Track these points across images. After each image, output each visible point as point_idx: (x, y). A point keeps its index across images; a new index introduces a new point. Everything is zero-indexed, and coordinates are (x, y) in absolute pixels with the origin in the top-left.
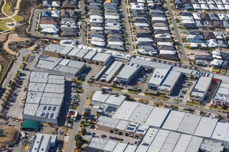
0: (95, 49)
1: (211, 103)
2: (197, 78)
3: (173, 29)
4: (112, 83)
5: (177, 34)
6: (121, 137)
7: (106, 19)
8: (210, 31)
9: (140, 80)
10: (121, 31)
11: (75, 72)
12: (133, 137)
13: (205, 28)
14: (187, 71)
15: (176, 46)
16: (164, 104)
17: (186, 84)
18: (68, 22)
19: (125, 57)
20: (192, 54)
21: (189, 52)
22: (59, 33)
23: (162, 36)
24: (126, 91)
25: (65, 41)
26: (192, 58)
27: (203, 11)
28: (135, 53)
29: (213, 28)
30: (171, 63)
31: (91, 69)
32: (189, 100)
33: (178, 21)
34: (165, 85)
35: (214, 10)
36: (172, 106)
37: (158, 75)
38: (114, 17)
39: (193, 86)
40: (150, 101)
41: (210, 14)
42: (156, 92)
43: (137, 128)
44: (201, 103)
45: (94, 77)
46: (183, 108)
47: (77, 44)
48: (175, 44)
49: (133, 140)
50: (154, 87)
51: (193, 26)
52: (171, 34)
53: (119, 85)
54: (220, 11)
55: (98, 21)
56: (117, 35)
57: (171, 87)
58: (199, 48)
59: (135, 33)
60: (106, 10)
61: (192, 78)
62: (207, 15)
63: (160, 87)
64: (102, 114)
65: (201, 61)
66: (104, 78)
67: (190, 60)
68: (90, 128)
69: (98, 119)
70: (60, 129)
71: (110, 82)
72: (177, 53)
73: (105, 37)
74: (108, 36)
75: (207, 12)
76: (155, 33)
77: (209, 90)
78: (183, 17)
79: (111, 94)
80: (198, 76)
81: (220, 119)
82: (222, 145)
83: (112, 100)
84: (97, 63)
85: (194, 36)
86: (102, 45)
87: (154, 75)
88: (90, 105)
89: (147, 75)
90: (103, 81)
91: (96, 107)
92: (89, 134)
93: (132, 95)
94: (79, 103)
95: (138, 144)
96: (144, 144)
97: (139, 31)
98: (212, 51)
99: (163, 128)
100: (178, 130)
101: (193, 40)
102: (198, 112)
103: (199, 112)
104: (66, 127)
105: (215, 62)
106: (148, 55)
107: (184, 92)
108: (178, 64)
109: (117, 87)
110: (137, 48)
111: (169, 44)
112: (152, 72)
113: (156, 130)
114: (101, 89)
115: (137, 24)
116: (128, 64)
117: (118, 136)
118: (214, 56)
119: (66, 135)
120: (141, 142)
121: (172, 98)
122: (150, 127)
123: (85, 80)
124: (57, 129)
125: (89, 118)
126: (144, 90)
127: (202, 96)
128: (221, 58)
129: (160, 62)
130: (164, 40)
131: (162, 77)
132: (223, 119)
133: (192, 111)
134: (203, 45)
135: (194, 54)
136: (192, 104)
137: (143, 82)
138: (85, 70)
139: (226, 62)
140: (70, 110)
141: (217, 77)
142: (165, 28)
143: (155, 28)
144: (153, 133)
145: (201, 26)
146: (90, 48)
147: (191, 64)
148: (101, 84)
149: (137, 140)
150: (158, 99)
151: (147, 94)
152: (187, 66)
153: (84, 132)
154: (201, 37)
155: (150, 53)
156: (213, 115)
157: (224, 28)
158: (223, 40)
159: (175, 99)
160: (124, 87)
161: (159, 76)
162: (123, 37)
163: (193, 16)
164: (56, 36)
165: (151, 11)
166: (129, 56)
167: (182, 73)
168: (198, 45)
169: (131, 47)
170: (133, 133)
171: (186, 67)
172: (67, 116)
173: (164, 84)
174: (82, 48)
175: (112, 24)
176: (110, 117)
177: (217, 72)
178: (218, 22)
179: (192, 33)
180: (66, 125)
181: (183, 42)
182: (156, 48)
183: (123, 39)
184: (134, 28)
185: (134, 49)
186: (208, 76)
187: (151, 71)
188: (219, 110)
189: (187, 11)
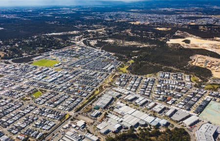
0: (126, 90)
1: (151, 110)
7: (135, 83)
8: (164, 90)
10: (137, 86)
11: (116, 95)
14: (149, 100)
17: (146, 103)
18: (124, 82)
19: (133, 94)
21: (154, 95)
22: (120, 85)
23: (148, 89)
26: (154, 97)
28: (137, 93)
29: (166, 89)
30: (146, 97)
31: (122, 95)
33: (156, 86)
34: (139, 103)
35: (170, 84)
36: (138, 109)
38: (138, 82)
40: (133, 107)
41: (167, 85)
42: (136, 104)
43: (124, 113)
44: (148, 110)
45: (121, 98)
47: (122, 88)
48: (151, 92)
51: (159, 88)
52: (152, 89)
53: (127, 101)
55: (132, 83)
56: (135, 87)
57: (141, 104)
60: (137, 80)
61: (149, 102)
64: (117, 108)
65: (156, 98)
66: (124, 98)
67: (152, 97)
68: (111, 111)
70: (103, 110)
71: (125, 100)
72: (150, 95)
74: (133, 87)
77: (152, 106)
78: (158, 85)
80: (151, 102)
82: (145, 122)
83: (122, 104)
84: (124, 94)
86: (129, 89)
87: (138, 100)
88: (115, 105)
89: (136, 99)
93: (129, 104)
94: (113, 104)
97: (142, 87)
98: (161, 95)
99: (131, 114)
100: (135, 116)
101: (157, 92)
103: (146, 112)
104: (105, 110)
105: (160, 99)
107: (145, 106)
108: (148, 98)
110: (139, 92)
111: (149, 92)
113: (129, 115)
114: (121, 101)
115: (143, 85)
117: (117, 115)
118: (160, 97)
119: (104, 112)
120: (122, 117)
121: (140, 107)
122: (128, 113)
123: (118, 98)
125: (113, 108)
126: (133, 103)
127: (149, 108)
128: (162, 98)
129: (143, 96)
131: (140, 100)
132: (151, 115)
133: (143, 111)
134: (159, 93)
136: (145, 110)
137: (134, 101)
138: (120, 95)
140: (109, 105)
142: (150, 87)
143: (148, 87)
144: (127, 115)
145: (163, 88)
150: (136, 107)
153: (109, 112)
154: (160, 91)
155: (141, 93)
156: (149, 114)
157: (169, 89)
158: (167, 93)
163: (161, 85)
164: (118, 86)
165: (150, 82)
166: (135, 93)
167: (147, 100)
169: (137, 91)
170: (122, 114)
172: (107, 107)
174: (123, 90)
176: (119, 109)
177: (159, 102)
178: (168, 87)
179: (158, 90)
181: (154, 92)
182: (144, 92)
183: (136, 89)
186: (154, 102)
187: (138, 98)
188: (152, 112)
189: (160, 83)
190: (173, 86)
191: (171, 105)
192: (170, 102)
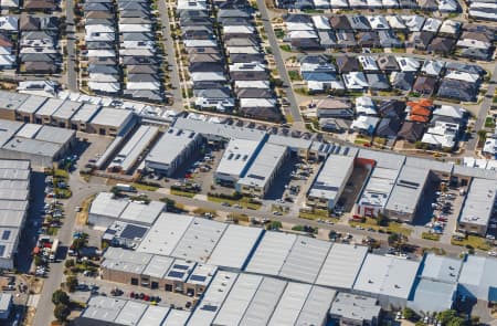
0: (96, 100)
1: (354, 211)
2: (322, 159)
3: (269, 52)
4: (136, 175)
5: (278, 62)
6: (155, 293)
7: (121, 34)
8: (351, 55)
9: (197, 166)
10: (155, 57)
11: (53, 151)
12: (182, 292)
13: (339, 48)
14: (301, 144)
15: (277, 90)
16: (250, 218)
17: (299, 171)
18: (36, 42)
19: (164, 117)
20: (310, 107)
21: (305, 101)
22: (17, 65)
23: (246, 67)
24: (165, 192)
25: (29, 83)
26: (311, 114)
27: (335, 11)
28: (186, 107)
29: (358, 46)
30: (265, 127)
31: (90, 144)
32: (304, 206)
33: (280, 33)
34: (252, 176)
35: (359, 7)
36: (269, 222)
37: (236, 153)
38: (139, 28)
39: (313, 176)
40: (219, 213)
41: (350, 16)
42: (232, 192)
43: (190, 272)
44: (331, 212)
45: (94, 161)
46: (293, 225)
47: (58, 88)
48: (273, 84)
49: (183, 300)
50: (228, 182)
51: (314, 45)
52: (265, 62)
53: (152, 177)
54: (372, 9)
55: (104, 37)
56: (146, 68)
57: (266, 181)
58: (326, 91)
59: (186, 62)
60: (122, 13)
61: (311, 158)
62: (344, 19)
63: (241, 181)
64: (114, 244)
65: (332, 121)
66: (117, 164)
67: (306, 119)
68: (87, 275)
69: (105, 255)
70: (21, 279)
71: (130, 172)
72: (278, 105)
73: (120, 73)
74: (127, 71)
75: (344, 13)
76: (230, 60)
77: (349, 184)
78: (291, 25)
79: (133, 199)
80: (325, 155)
81: (373, 247)
82: (377, 303)
83: (135, 211)
84: (102, 132)
85: (316, 66)
86: (113, 91)
87: (227, 154)
88: (88, 224)
89: (214, 153)
90: (116, 170)
91: (100, 228)
92: (85, 288)
93: (179, 200)
94: (62, 220)
95: (192, 307)
96: (207, 308)
97: (194, 58)
98: (355, 97)
99: (247, 270)
100: (282, 275)
101: (313, 76)
102: (324, 232)
103: (327, 232)
104: (32, 274)
105: (360, 123)
106: (214, 110)
107: (295, 191)
108: (280, 129)
109: (146, 184)
110: (191, 95)
111: (260, 84)
112: (224, 148)
113: (233, 276)
114: (111, 187)
115: (189, 43)
116: (171, 131)
117: (148, 292)
118: (359, 109)
119: (32, 293)
120: (198, 303)
121: (268, 204)
122: (220, 269)
123: (75, 169)
124: (14, 279)
125: (85, 254)
126: (206, 188)
127: (333, 198)
128: (374, 112)
129: (240, 124)
130: (251, 76)
131: (246, 157)
132: (378, 247)
133: (311, 231)
134: (336, 85)
135: (315, 106)
136: (313, 216)
137: (204, 171)
138: (75, 148)
139: (385, 122)
140: (42, 237)
141: (366, 154)
142: (251, 51)
143: (231, 50)
144: (226, 281)
145: (331, 42)
146: (85, 98)
147: (308, 127)
148: (111, 178)
149: (191, 300)
150: (237, 208)
151: (212, 196)
152: (299, 133)
153: (74, 286)
154: (331, 67)
155: (218, 106)
156: (358, 239)
157: (381, 47)
158: (378, 72)
159: (273, 206)
160: (162, 182)
161: (239, 156)
162: (159, 71)
163: (312, 22)
164: (11, 74)
165: (221, 12)
166: (172, 113)
167: (289, 148)
168: (325, 86)
169: (177, 94)
170: (182, 283)
171: (297, 135)
172: (36, 250)
173: (249, 173)
174: (68, 99)
175: (134, 44)
176: (131, 249)
177: (366, 145)
178: (368, 34)
179: (311, 60)
180: (32, 270)
181: (292, 79)
182: (232, 94)
183: (160, 76)
184: (184, 51)
185: (185, 97)
186: (346, 153)
187: (221, 144)
188: (370, 226)
189: (299, 12)
190: (394, 22)
191: (453, 150)
192: (439, 135)
